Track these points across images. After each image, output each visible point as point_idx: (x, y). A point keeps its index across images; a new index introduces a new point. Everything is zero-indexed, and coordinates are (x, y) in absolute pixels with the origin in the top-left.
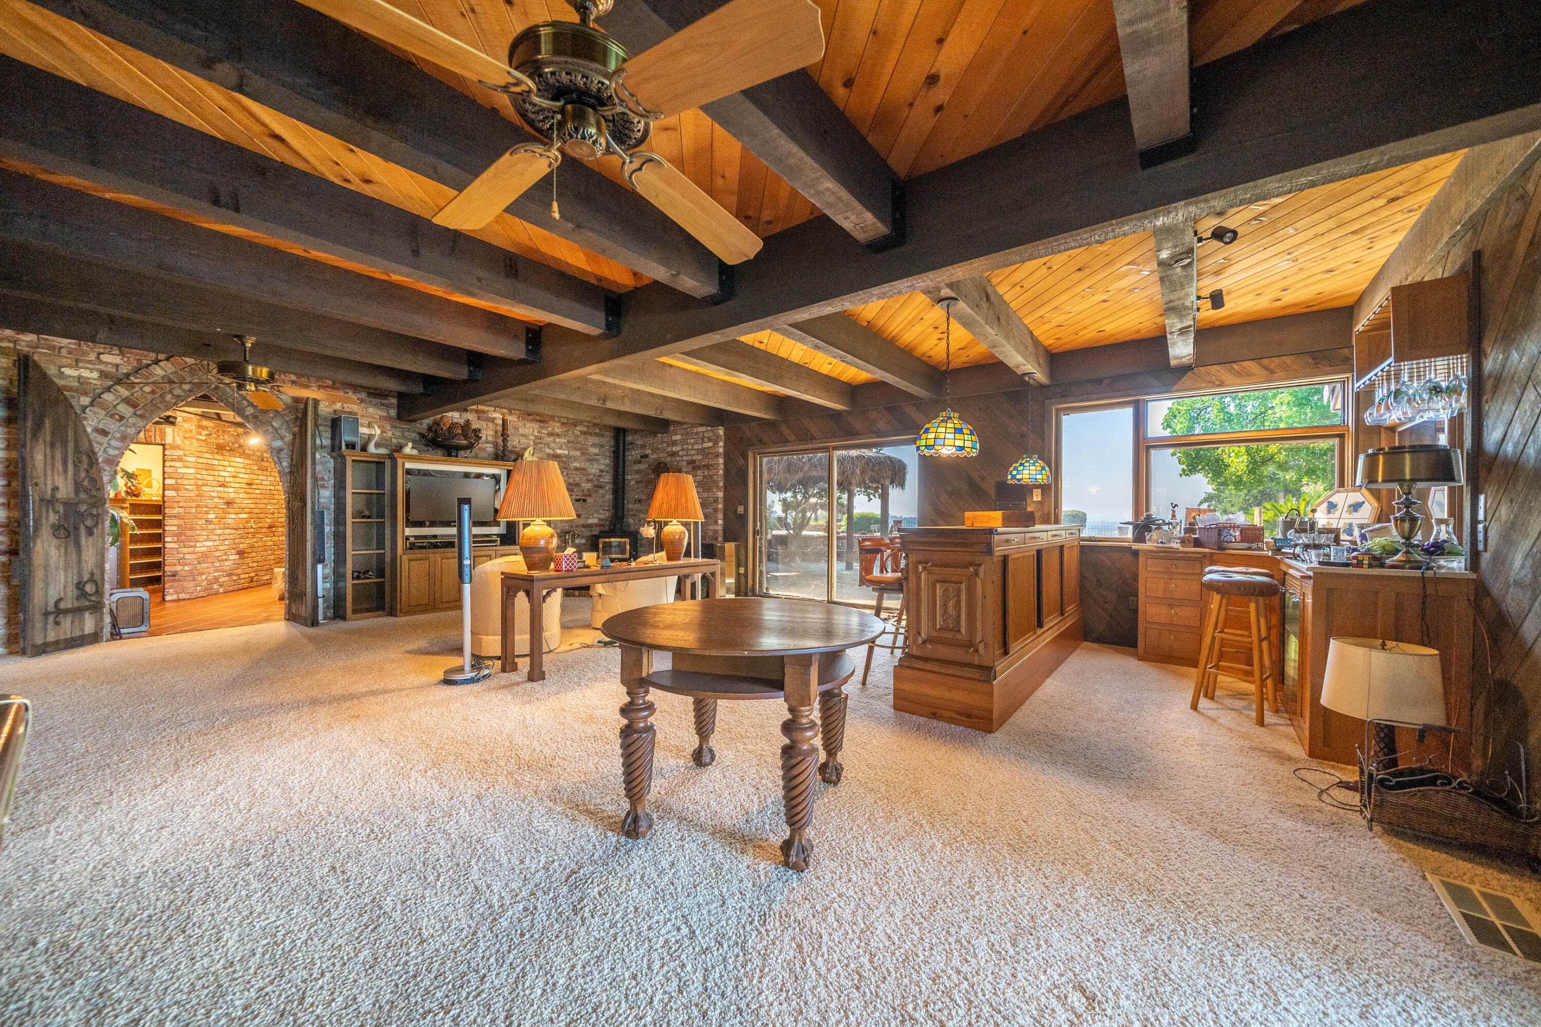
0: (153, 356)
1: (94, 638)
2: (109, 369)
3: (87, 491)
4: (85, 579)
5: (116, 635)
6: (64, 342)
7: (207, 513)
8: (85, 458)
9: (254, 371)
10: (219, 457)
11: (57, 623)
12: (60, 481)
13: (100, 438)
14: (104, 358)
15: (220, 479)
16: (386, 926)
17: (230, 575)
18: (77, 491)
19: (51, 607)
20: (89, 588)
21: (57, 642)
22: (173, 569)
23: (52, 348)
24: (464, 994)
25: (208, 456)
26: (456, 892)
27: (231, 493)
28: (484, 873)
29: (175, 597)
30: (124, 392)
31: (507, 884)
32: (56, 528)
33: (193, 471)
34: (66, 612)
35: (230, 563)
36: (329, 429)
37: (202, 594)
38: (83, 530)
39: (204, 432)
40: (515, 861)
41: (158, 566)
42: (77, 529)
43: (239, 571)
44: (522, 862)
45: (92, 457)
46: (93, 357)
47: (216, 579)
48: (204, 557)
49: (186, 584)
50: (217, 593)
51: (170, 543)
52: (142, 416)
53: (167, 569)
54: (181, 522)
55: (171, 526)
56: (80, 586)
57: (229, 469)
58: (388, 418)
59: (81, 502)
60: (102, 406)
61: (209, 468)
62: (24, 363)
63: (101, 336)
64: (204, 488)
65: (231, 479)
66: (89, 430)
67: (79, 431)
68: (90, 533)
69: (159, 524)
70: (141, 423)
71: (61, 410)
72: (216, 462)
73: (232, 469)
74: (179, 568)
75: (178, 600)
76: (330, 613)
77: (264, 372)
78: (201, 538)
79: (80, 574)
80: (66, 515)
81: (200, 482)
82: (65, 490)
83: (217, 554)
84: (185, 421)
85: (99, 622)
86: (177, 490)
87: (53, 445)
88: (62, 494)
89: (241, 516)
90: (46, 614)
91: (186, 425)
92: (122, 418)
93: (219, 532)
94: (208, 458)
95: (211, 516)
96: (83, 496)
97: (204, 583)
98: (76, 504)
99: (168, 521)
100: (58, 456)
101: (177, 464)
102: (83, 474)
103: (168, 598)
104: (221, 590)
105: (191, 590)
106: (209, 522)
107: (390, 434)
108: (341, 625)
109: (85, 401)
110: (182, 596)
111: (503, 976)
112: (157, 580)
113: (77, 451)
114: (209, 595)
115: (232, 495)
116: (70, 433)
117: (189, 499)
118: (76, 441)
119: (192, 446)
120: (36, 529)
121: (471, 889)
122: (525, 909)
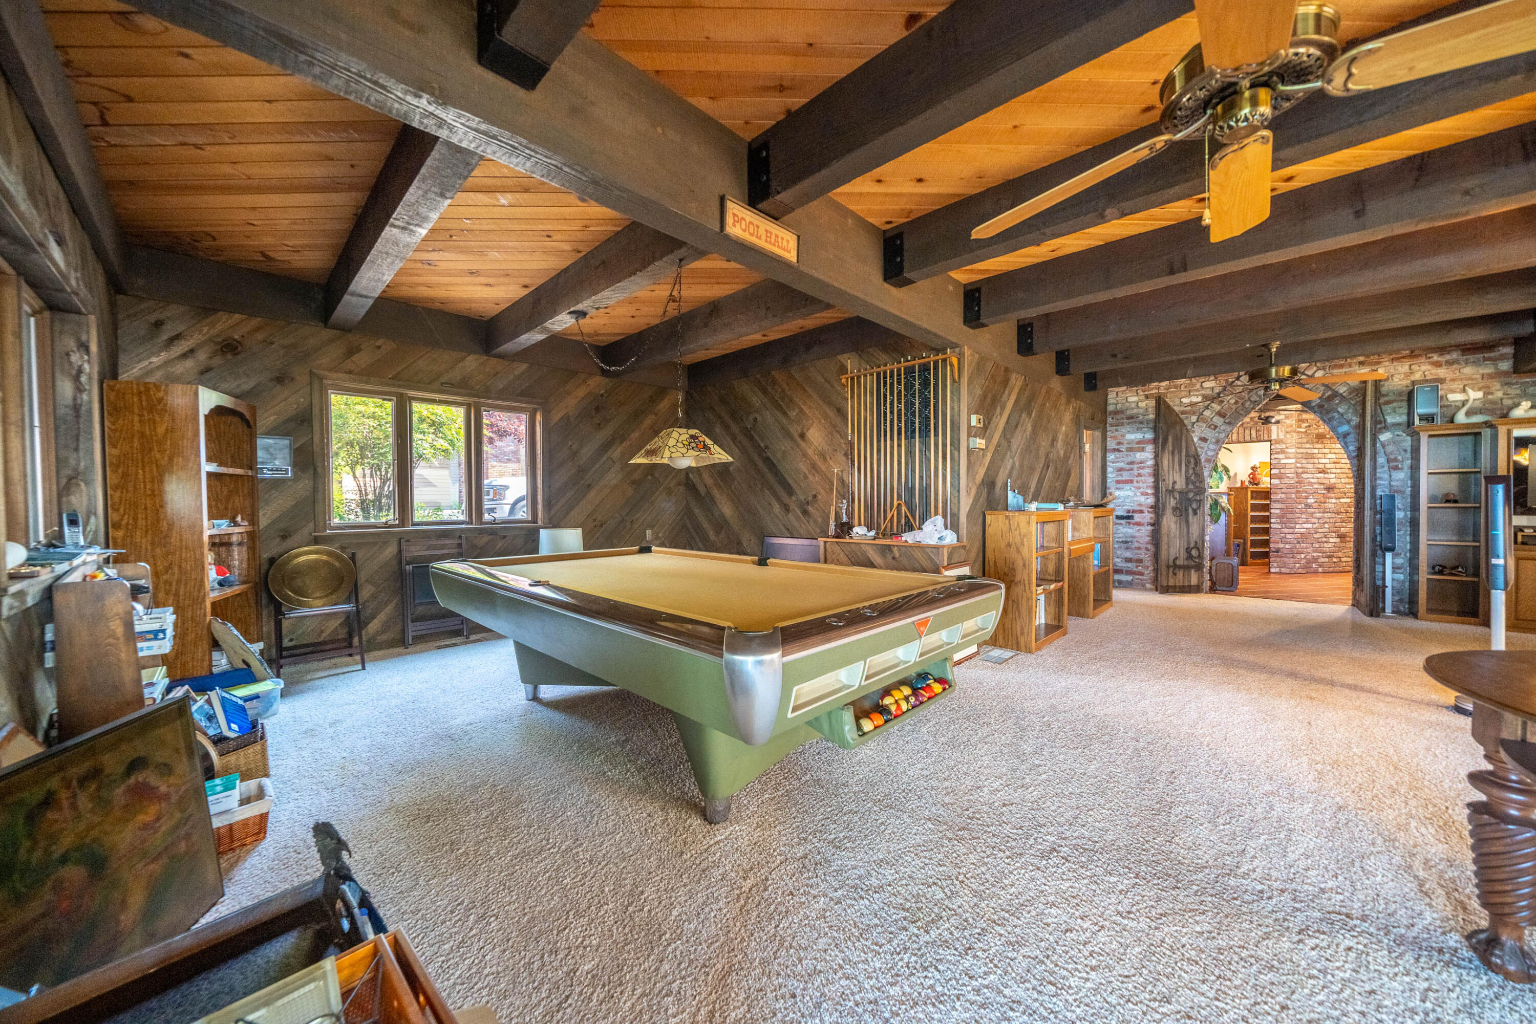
0: (1236, 374)
1: (1197, 589)
2: (1209, 392)
3: (1193, 483)
4: (1192, 545)
5: (1213, 590)
6: (1182, 381)
7: (1307, 498)
8: (1192, 460)
9: (1277, 372)
10: (1319, 446)
11: (1175, 574)
12: (1177, 477)
13: (1203, 444)
14: (1206, 385)
15: (1321, 466)
16: (1163, 818)
17: (1330, 557)
18: (1187, 484)
19: (1171, 563)
20: (1194, 553)
21: (1175, 587)
22: (1276, 546)
23: (1176, 387)
24: (1155, 882)
25: (1308, 446)
26: (1226, 840)
27: (1332, 479)
28: (1264, 849)
29: (1277, 570)
30: (1216, 407)
31: (1270, 869)
32: (1175, 509)
33: (1293, 461)
34: (1180, 567)
35: (1330, 545)
36: (1405, 404)
37: (1300, 571)
38: (1190, 511)
39: (1304, 425)
40: (1302, 864)
41: (1266, 543)
42: (1187, 510)
43: (1340, 554)
44: (1307, 870)
45: (1197, 458)
46: (1198, 386)
47: (1315, 559)
48: (1304, 537)
49: (1286, 560)
50: (1316, 572)
51: (1275, 524)
52: (1229, 423)
53: (1272, 545)
54: (1283, 506)
55: (1276, 509)
56: (1188, 550)
57: (1330, 456)
58: (1500, 374)
59: (1190, 491)
60: (1204, 421)
61: (1309, 456)
62: (1160, 401)
63: (1189, 372)
64: (1304, 476)
65: (1332, 465)
66: (1195, 440)
67: (1189, 440)
68: (1195, 513)
69: (1267, 508)
70: (1228, 428)
71: (1178, 428)
72: (1316, 451)
73: (1333, 456)
74: (1281, 546)
75: (1280, 573)
76: (1404, 607)
77: (1286, 371)
78: (1300, 521)
79: (1189, 544)
80: (1180, 502)
81: (1300, 471)
82: (1180, 484)
83: (1316, 536)
84: (1287, 417)
85: (1201, 577)
86: (1280, 478)
87: (1173, 453)
88: (1177, 487)
89: (1342, 500)
90: (1168, 567)
91: (1288, 421)
92: (1216, 427)
93: (1318, 515)
94: (1308, 448)
95: (1311, 501)
96: (1191, 487)
97: (1303, 561)
98: (1187, 493)
99: (1273, 505)
100: (1176, 460)
101: (1281, 456)
102: (1191, 471)
103: (1273, 570)
104: (1320, 570)
105: (1291, 566)
106: (1308, 506)
107: (1499, 394)
108: (1409, 622)
109: (1194, 419)
110: (1283, 570)
111: (1189, 900)
112: (1266, 555)
113: (1187, 456)
114: (1308, 570)
115: (1333, 481)
116: (1184, 444)
117: (1290, 486)
118: (1187, 448)
119: (1293, 439)
120: (1164, 510)
121: (1240, 847)
122: (1261, 892)
